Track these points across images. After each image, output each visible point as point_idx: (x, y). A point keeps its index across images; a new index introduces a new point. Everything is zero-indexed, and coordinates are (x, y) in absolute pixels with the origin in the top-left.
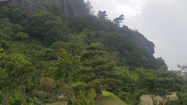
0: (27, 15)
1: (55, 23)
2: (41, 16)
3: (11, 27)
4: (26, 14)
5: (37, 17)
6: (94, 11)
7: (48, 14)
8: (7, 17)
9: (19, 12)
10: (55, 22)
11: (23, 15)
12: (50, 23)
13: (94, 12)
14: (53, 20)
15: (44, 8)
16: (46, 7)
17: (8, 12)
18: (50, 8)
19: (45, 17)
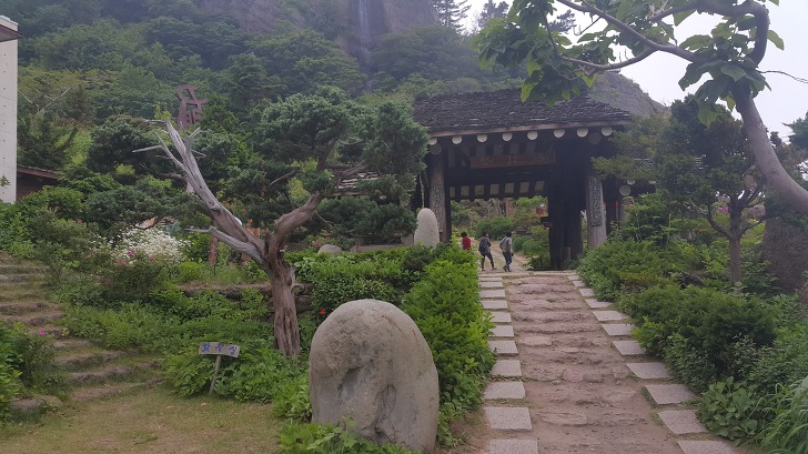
0: (247, 43)
1: (321, 64)
2: (284, 44)
3: (206, 80)
4: (246, 38)
5: (273, 47)
6: (466, 5)
7: (302, 38)
8: (196, 52)
9: (225, 33)
10: (322, 60)
11: (236, 42)
12: (307, 65)
13: (469, 7)
14: (316, 55)
15: (296, 14)
16: (303, 12)
17: (196, 36)
18: (314, 11)
19: (295, 48)
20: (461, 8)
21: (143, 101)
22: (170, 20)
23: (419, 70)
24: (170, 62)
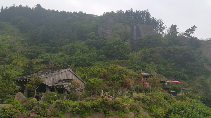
4: (106, 42)
5: (110, 44)
7: (116, 41)
8: (95, 46)
9: (102, 41)
10: (120, 46)
11: (103, 43)
12: (117, 47)
15: (118, 35)
16: (120, 34)
17: (95, 43)
18: (122, 34)
19: (114, 43)
20: (164, 27)
21: (77, 59)
22: (90, 40)
23: (145, 45)
24: (89, 49)
